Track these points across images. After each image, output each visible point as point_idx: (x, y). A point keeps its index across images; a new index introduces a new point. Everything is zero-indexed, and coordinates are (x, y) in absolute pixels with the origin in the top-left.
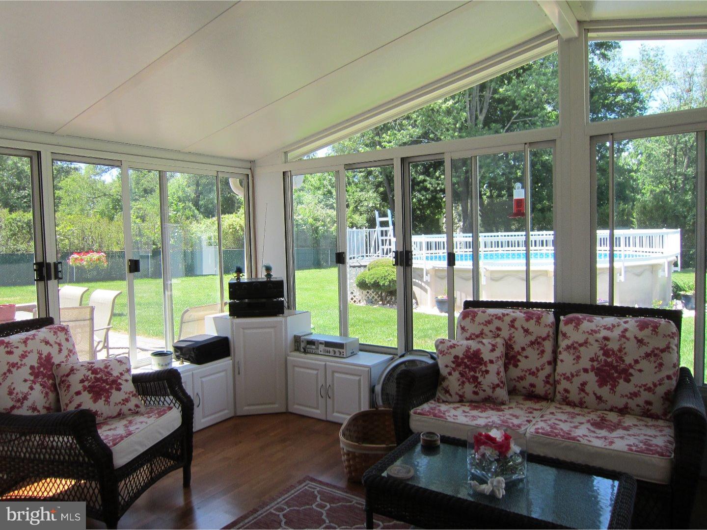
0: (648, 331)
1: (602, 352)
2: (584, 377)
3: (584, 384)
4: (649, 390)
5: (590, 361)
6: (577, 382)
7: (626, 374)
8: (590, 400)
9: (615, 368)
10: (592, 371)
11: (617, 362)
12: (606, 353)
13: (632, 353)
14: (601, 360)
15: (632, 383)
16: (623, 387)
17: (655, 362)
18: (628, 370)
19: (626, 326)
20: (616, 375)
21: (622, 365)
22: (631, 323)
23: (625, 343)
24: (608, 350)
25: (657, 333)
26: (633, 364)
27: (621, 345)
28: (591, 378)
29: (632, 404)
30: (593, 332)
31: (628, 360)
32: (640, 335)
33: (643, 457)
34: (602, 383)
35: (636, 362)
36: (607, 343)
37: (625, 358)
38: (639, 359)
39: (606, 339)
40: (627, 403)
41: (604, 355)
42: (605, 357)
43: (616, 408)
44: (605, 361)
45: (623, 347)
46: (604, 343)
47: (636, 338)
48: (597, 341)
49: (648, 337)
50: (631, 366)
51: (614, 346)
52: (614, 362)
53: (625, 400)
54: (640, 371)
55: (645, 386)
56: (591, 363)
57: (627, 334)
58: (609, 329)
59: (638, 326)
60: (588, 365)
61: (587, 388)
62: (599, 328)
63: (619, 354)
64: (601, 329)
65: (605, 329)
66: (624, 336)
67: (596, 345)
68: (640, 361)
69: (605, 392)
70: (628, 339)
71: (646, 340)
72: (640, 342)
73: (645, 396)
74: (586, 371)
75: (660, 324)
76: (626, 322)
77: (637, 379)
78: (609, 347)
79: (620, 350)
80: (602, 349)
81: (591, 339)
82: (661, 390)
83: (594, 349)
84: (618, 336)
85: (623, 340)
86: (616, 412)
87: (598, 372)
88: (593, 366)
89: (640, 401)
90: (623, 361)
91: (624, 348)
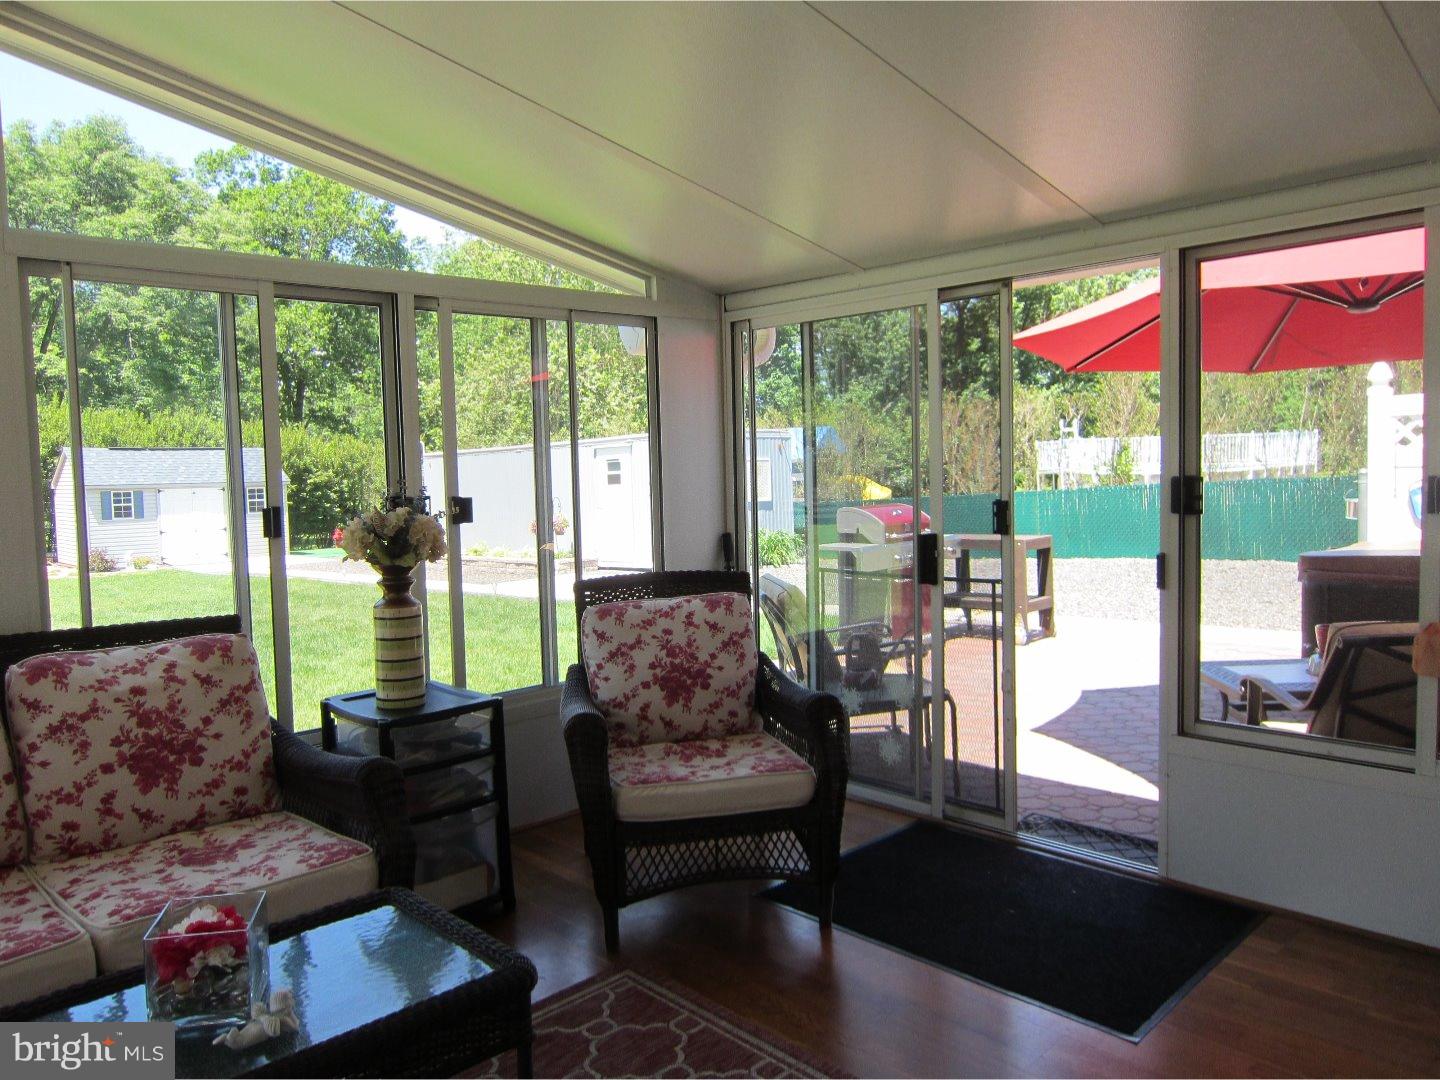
0: (215, 660)
1: (134, 720)
2: (105, 784)
3: (108, 798)
4: (239, 766)
5: (112, 745)
6: (92, 798)
7: (192, 751)
8: (130, 825)
9: (168, 745)
10: (121, 766)
11: (170, 732)
12: (145, 720)
13: (196, 705)
14: (136, 736)
15: (205, 766)
16: (192, 777)
17: (238, 713)
18: (195, 740)
19: (167, 658)
20: (172, 758)
21: (183, 736)
22: (177, 649)
23: (178, 691)
24: (146, 714)
25: (231, 660)
26: (201, 727)
27: (170, 697)
28: (124, 781)
29: (211, 803)
30: (102, 685)
31: (191, 722)
32: (203, 669)
33: (337, 868)
34: (146, 784)
35: (207, 721)
36: (142, 699)
37: (184, 720)
38: (211, 715)
39: (137, 691)
40: (203, 806)
41: (140, 725)
42: (143, 730)
43: (182, 822)
44: (146, 735)
45: (176, 699)
46: (136, 700)
47: (197, 676)
48: (117, 700)
49: (217, 669)
50: (198, 733)
51: (157, 701)
52: (165, 733)
53: (199, 801)
54: (217, 736)
55: (230, 761)
56: (115, 750)
57: (179, 673)
58: (134, 671)
59: (193, 653)
60: (110, 755)
61: (118, 805)
62: (111, 674)
63: (170, 715)
64: (119, 674)
65: (125, 673)
66: (173, 679)
67: (119, 708)
68: (213, 718)
69: (156, 799)
70: (183, 682)
71: (216, 677)
72: (206, 681)
73: (234, 779)
74: (107, 769)
75: (231, 642)
76: (163, 651)
77: (215, 753)
78: (147, 706)
79: (172, 707)
80: (133, 714)
81: (104, 700)
82: (257, 761)
83: (116, 719)
84: (162, 681)
85: (174, 686)
86: (184, 830)
87: (134, 763)
88: (120, 755)
89: (226, 792)
90: (182, 727)
91: (179, 701)
